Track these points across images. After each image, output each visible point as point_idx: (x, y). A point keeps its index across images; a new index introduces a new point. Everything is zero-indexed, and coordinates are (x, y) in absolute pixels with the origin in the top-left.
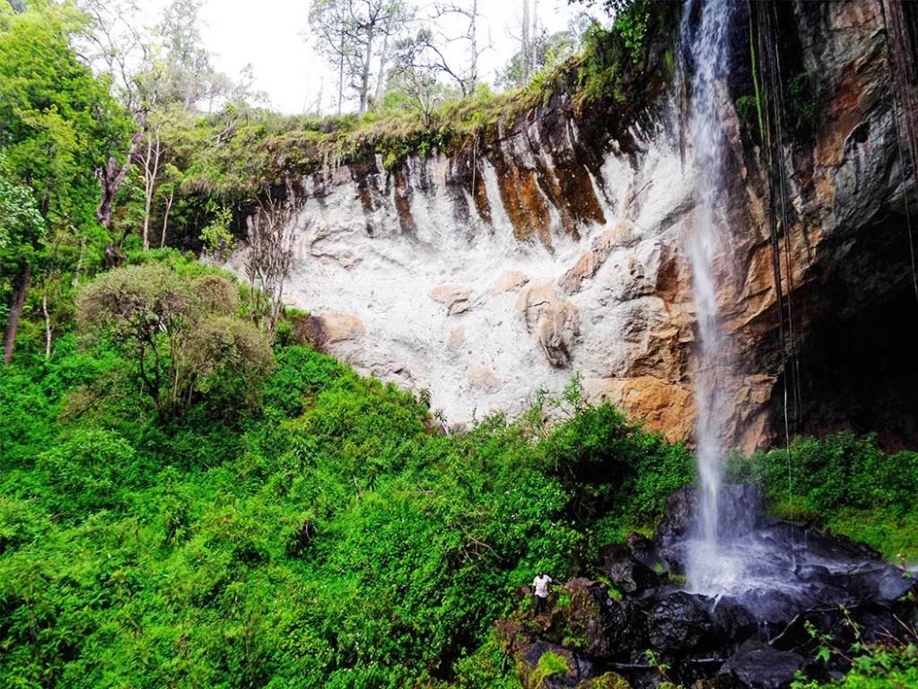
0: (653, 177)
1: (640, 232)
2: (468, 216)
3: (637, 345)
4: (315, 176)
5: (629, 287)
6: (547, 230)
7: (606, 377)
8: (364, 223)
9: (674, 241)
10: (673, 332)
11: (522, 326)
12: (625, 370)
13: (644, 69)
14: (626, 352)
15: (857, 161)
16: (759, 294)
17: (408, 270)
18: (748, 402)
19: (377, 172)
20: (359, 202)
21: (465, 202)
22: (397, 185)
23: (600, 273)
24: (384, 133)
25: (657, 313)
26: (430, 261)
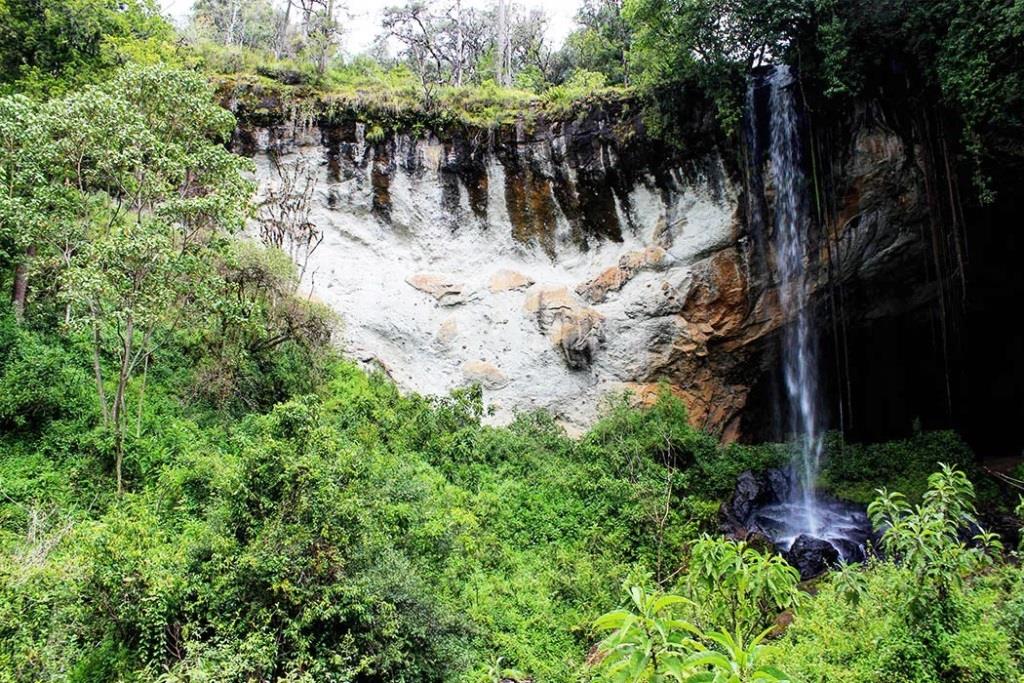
0: (687, 215)
1: (673, 259)
2: (457, 205)
3: (659, 355)
4: (272, 130)
5: (663, 305)
6: (551, 236)
7: (627, 381)
8: (326, 192)
9: (702, 272)
10: (693, 347)
11: (534, 326)
12: (646, 376)
13: (698, 129)
14: (649, 361)
15: (850, 239)
16: (760, 323)
17: (374, 251)
18: (731, 407)
19: (354, 140)
20: (324, 169)
21: (456, 192)
22: (376, 160)
23: (626, 288)
24: (371, 102)
25: (682, 330)
26: (400, 244)
